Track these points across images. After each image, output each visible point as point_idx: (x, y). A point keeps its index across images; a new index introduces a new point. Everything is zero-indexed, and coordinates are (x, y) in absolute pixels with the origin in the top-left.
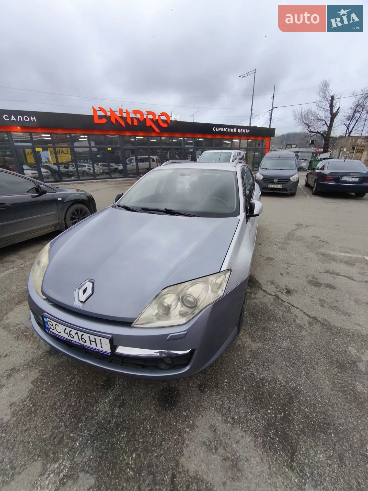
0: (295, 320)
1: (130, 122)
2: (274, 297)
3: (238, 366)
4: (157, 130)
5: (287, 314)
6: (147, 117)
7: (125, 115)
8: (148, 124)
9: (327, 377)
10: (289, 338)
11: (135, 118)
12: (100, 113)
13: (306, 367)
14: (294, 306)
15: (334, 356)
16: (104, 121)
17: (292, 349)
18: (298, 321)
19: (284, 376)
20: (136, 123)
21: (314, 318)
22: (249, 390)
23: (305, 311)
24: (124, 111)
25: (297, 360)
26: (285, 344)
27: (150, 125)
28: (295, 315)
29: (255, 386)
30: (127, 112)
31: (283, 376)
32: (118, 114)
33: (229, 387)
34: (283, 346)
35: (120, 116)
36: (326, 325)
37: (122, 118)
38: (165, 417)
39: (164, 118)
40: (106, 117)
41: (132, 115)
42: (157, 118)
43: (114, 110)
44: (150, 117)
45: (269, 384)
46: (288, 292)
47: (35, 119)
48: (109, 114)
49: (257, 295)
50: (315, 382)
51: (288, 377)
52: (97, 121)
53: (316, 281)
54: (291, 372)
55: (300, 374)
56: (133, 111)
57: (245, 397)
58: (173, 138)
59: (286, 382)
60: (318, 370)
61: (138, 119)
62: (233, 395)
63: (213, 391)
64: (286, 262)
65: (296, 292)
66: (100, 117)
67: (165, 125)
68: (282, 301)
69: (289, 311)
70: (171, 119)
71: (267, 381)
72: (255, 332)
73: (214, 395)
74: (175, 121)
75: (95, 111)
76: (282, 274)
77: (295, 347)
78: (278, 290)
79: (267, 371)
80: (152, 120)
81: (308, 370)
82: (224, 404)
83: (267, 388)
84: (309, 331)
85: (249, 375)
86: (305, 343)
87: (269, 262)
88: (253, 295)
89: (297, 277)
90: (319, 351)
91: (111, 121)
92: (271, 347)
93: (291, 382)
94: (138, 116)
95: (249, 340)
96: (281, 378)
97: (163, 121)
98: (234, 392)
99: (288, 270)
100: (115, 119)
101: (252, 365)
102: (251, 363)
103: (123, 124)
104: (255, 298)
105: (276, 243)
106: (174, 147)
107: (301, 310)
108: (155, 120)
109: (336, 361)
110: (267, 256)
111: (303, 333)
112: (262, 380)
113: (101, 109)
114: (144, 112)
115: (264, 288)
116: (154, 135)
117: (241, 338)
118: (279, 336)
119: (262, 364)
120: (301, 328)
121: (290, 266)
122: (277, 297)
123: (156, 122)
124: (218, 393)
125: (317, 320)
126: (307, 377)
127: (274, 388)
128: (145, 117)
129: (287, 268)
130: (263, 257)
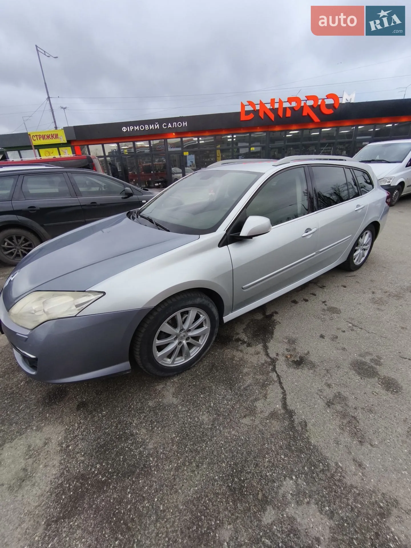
0: (256, 400)
1: (281, 114)
2: (269, 360)
3: (130, 407)
4: (316, 119)
5: (255, 388)
6: (305, 104)
7: (277, 106)
8: (305, 114)
9: (200, 487)
10: (218, 415)
11: (289, 107)
12: (249, 108)
13: (192, 457)
14: (280, 383)
15: (248, 473)
16: (251, 116)
17: (204, 428)
18: (259, 404)
19: (156, 448)
20: (289, 114)
21: (290, 414)
22: (109, 434)
23: (288, 397)
24: (277, 100)
25: (192, 443)
26: (205, 418)
27: (308, 114)
28: (266, 394)
29: (118, 435)
30: (281, 102)
31: (155, 447)
32: (268, 106)
33: (99, 420)
34: (198, 418)
35: (271, 108)
36: (297, 431)
37: (273, 110)
39: (330, 101)
41: (286, 105)
42: (319, 103)
43: (264, 102)
44: (310, 103)
45: (132, 444)
46: (299, 362)
47: (186, 124)
48: (258, 107)
49: (249, 348)
50: (177, 480)
51: (157, 452)
52: (243, 118)
53: (372, 367)
54: (168, 449)
55: (174, 459)
56: (289, 98)
57: (99, 438)
58: (340, 128)
59: (149, 454)
60: (201, 470)
61: (292, 109)
62: (92, 429)
63: (84, 414)
64: (355, 323)
65: (313, 366)
66: (248, 113)
67: (330, 111)
68: (274, 370)
69: (264, 386)
70: (340, 102)
71: (135, 439)
72: (189, 386)
73: (80, 417)
74: (346, 103)
75: (243, 106)
76: (322, 336)
77: (211, 429)
78: (287, 353)
79: (147, 430)
80: (312, 107)
81: (189, 462)
82: (77, 429)
83: (125, 445)
84: (257, 422)
85: (126, 422)
86: (229, 433)
87: (325, 315)
88: (243, 347)
89: (344, 349)
90: (235, 453)
92: (184, 411)
93: (154, 459)
94: (294, 104)
95: (172, 390)
96: (150, 446)
97: (328, 106)
98: (96, 428)
99: (340, 334)
100: (265, 112)
101: (142, 416)
102: (144, 412)
103: (272, 117)
104: (241, 351)
106: (339, 140)
107: (284, 393)
108: (315, 106)
109: (240, 480)
110: (333, 305)
111: (246, 421)
112: (132, 435)
113: (251, 103)
114: (303, 98)
115: (270, 344)
116: (311, 126)
117: (168, 384)
118: (210, 407)
119: (152, 420)
120: (252, 411)
121: (353, 330)
122: (273, 362)
123: (317, 109)
124: (85, 418)
125: (291, 416)
126: (177, 469)
127: (131, 450)
128: (302, 104)
129: (344, 331)
130: (326, 305)
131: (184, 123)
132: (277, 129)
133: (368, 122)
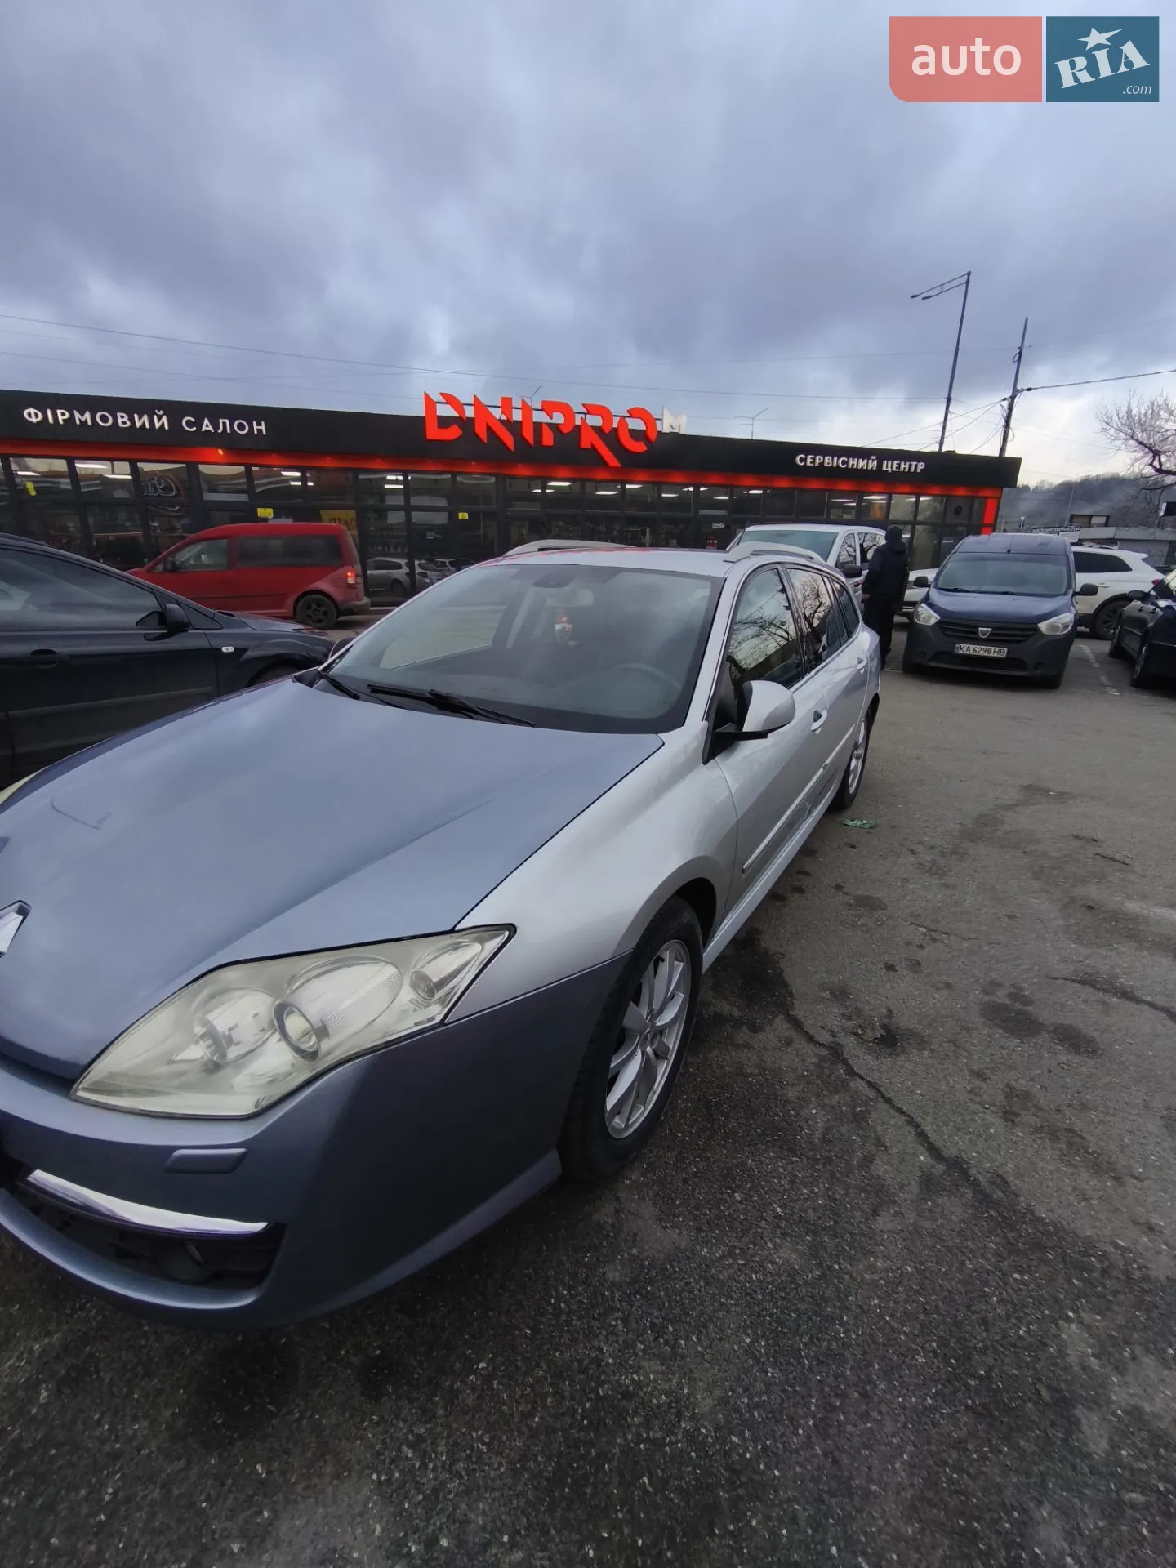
0: (868, 1160)
1: (529, 435)
2: (824, 1052)
3: (558, 1312)
4: (613, 461)
5: (843, 1129)
6: (583, 421)
7: (517, 416)
8: (586, 444)
9: (910, 1448)
10: (815, 1233)
11: (547, 424)
12: (445, 411)
13: (836, 1376)
14: (888, 1101)
15: (982, 1352)
16: (454, 432)
17: (806, 1283)
18: (880, 1168)
19: (723, 1401)
20: (548, 439)
21: (957, 1166)
22: (550, 1431)
23: (927, 1128)
24: (517, 403)
25: (806, 1339)
26: (788, 1255)
27: (593, 445)
28: (878, 1139)
29: (583, 1418)
30: (526, 409)
31: (720, 1398)
32: (497, 413)
33: (480, 1397)
34: (772, 1262)
35: (504, 418)
36: (999, 1202)
37: (508, 424)
38: (188, 1467)
39: (637, 424)
40: (461, 421)
41: (540, 417)
42: (615, 425)
44: (595, 421)
45: (647, 1424)
46: (890, 1039)
47: (263, 427)
48: (470, 412)
49: (759, 1036)
50: (845, 1459)
51: (737, 1410)
52: (433, 432)
53: (1020, 1012)
54: (759, 1386)
55: (795, 1405)
56: (544, 403)
57: (524, 1458)
58: (664, 487)
59: (717, 1428)
60: (881, 1401)
61: (555, 427)
62: (480, 1439)
63: (411, 1401)
64: (928, 923)
65: (922, 1042)
66: (444, 422)
67: (640, 447)
68: (851, 1072)
69: (859, 1119)
70: (659, 429)
71: (643, 1403)
72: (685, 1181)
73: (405, 1421)
74: (671, 433)
75: (430, 403)
76: (890, 968)
77: (823, 1276)
78: (850, 1024)
79: (663, 1360)
80: (598, 430)
81: (837, 1395)
82: (424, 1466)
83: (630, 1437)
84: (911, 1217)
85: (580, 1362)
86: (872, 1269)
87: (860, 917)
88: (743, 1035)
89: (948, 986)
90: (922, 1316)
91: (475, 434)
92: (723, 1257)
93: (741, 1435)
94: (558, 418)
95: (648, 1210)
96: (705, 1403)
97: (634, 434)
98: (490, 1427)
99: (921, 955)
100: (489, 428)
101: (615, 1321)
102: (613, 1309)
103: (509, 441)
104: (747, 1046)
105: (919, 848)
106: (665, 514)
107: (911, 1121)
108: (607, 431)
109: (981, 1378)
110: (860, 892)
111: (885, 1222)
112: (627, 1395)
113: (449, 400)
114: (577, 407)
115: (799, 1011)
116: (602, 475)
117: (622, 1195)
118: (777, 1217)
119: (653, 1325)
120: (881, 1196)
121: (934, 940)
122: (836, 1052)
124: (427, 1415)
125: (965, 1173)
126: (822, 1428)
127: (658, 1444)
128: (578, 422)
129: (921, 947)
130: (846, 894)
131: (254, 423)
132: (523, 471)
133: (716, 479)
